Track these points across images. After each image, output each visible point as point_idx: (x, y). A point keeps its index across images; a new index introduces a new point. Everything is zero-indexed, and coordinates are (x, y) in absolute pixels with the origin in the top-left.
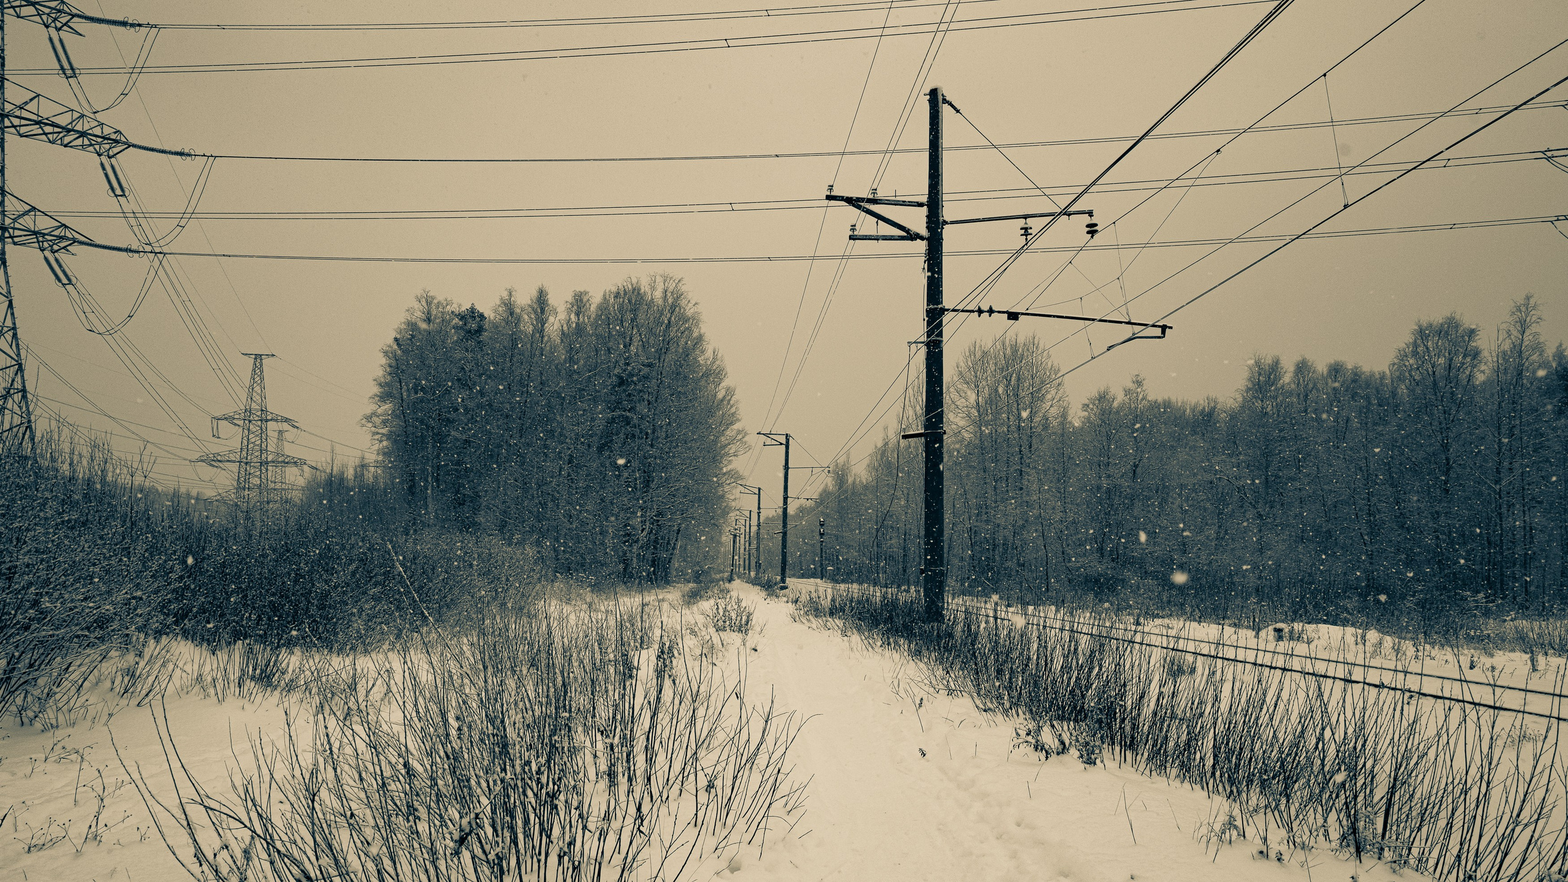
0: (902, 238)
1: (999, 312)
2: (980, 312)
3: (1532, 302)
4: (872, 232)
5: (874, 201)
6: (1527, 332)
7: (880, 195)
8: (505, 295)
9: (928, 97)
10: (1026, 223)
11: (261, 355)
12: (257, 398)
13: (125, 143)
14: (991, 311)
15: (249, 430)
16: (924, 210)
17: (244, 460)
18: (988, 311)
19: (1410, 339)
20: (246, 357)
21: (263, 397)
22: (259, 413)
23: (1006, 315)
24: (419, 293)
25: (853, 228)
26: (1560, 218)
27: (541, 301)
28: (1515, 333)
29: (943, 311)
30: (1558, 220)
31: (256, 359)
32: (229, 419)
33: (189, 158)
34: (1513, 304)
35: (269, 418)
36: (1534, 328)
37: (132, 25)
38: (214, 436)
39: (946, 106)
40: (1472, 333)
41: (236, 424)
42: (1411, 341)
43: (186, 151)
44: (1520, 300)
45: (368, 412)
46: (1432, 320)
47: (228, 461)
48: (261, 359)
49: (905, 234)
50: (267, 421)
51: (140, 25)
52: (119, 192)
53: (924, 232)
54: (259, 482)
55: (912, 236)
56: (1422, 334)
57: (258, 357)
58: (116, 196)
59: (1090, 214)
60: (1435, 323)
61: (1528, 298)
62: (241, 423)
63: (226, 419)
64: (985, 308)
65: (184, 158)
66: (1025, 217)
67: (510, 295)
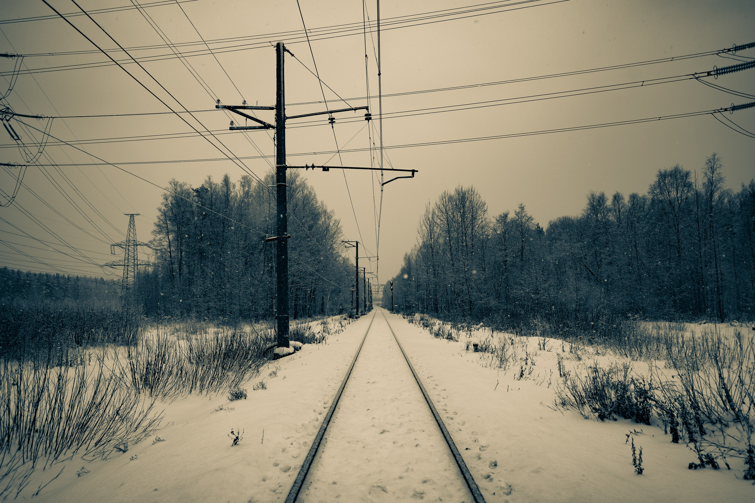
0: (260, 128)
1: (318, 167)
2: (307, 167)
3: (716, 157)
4: (243, 125)
5: (244, 108)
6: (715, 173)
7: (249, 104)
8: (207, 179)
9: (276, 48)
10: (331, 116)
11: (133, 214)
12: (132, 235)
13: (12, 113)
14: (313, 167)
15: (129, 250)
16: (274, 112)
17: (127, 264)
18: (311, 167)
19: (656, 179)
20: (126, 216)
21: (135, 234)
22: (133, 242)
23: (322, 169)
24: (170, 180)
25: (232, 123)
26: (716, 111)
27: (226, 181)
28: (709, 173)
29: (286, 168)
30: (715, 112)
31: (131, 216)
32: (119, 245)
33: (41, 119)
34: (707, 159)
35: (138, 244)
36: (718, 171)
37: (11, 56)
38: (112, 253)
39: (286, 53)
40: (687, 174)
41: (123, 248)
42: (657, 180)
43: (39, 115)
44: (710, 156)
45: (152, 239)
46: (666, 169)
47: (119, 265)
48: (133, 216)
49: (263, 125)
50: (137, 245)
51: (14, 56)
52: (16, 138)
53: (273, 123)
54: (133, 275)
55: (267, 126)
56: (663, 176)
57: (132, 216)
58: (15, 140)
59: (367, 108)
60: (668, 171)
61: (714, 155)
62: (125, 247)
63: (118, 245)
64: (310, 165)
65: (38, 119)
66: (331, 112)
67: (210, 179)
